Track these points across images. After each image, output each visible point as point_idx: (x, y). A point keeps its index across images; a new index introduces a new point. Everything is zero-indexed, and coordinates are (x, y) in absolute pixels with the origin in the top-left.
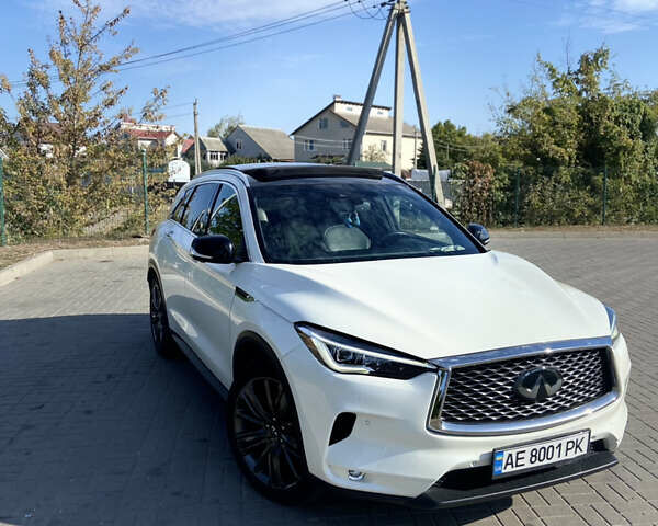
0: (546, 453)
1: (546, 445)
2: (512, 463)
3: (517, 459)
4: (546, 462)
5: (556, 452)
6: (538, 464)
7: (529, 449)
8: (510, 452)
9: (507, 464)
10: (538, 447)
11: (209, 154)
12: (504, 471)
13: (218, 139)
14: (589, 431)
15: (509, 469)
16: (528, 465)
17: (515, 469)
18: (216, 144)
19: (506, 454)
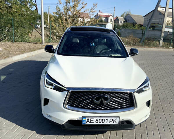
0: (102, 121)
1: (102, 119)
2: (89, 121)
3: (91, 121)
4: (101, 123)
5: (106, 121)
6: (98, 123)
7: (95, 119)
8: (88, 118)
9: (87, 121)
10: (99, 119)
11: (120, 22)
12: (86, 123)
13: (123, 18)
14: (119, 117)
15: (88, 123)
16: (95, 123)
17: (90, 123)
18: (122, 19)
19: (87, 118)
